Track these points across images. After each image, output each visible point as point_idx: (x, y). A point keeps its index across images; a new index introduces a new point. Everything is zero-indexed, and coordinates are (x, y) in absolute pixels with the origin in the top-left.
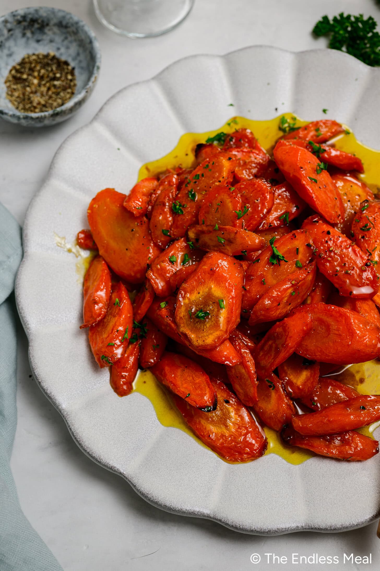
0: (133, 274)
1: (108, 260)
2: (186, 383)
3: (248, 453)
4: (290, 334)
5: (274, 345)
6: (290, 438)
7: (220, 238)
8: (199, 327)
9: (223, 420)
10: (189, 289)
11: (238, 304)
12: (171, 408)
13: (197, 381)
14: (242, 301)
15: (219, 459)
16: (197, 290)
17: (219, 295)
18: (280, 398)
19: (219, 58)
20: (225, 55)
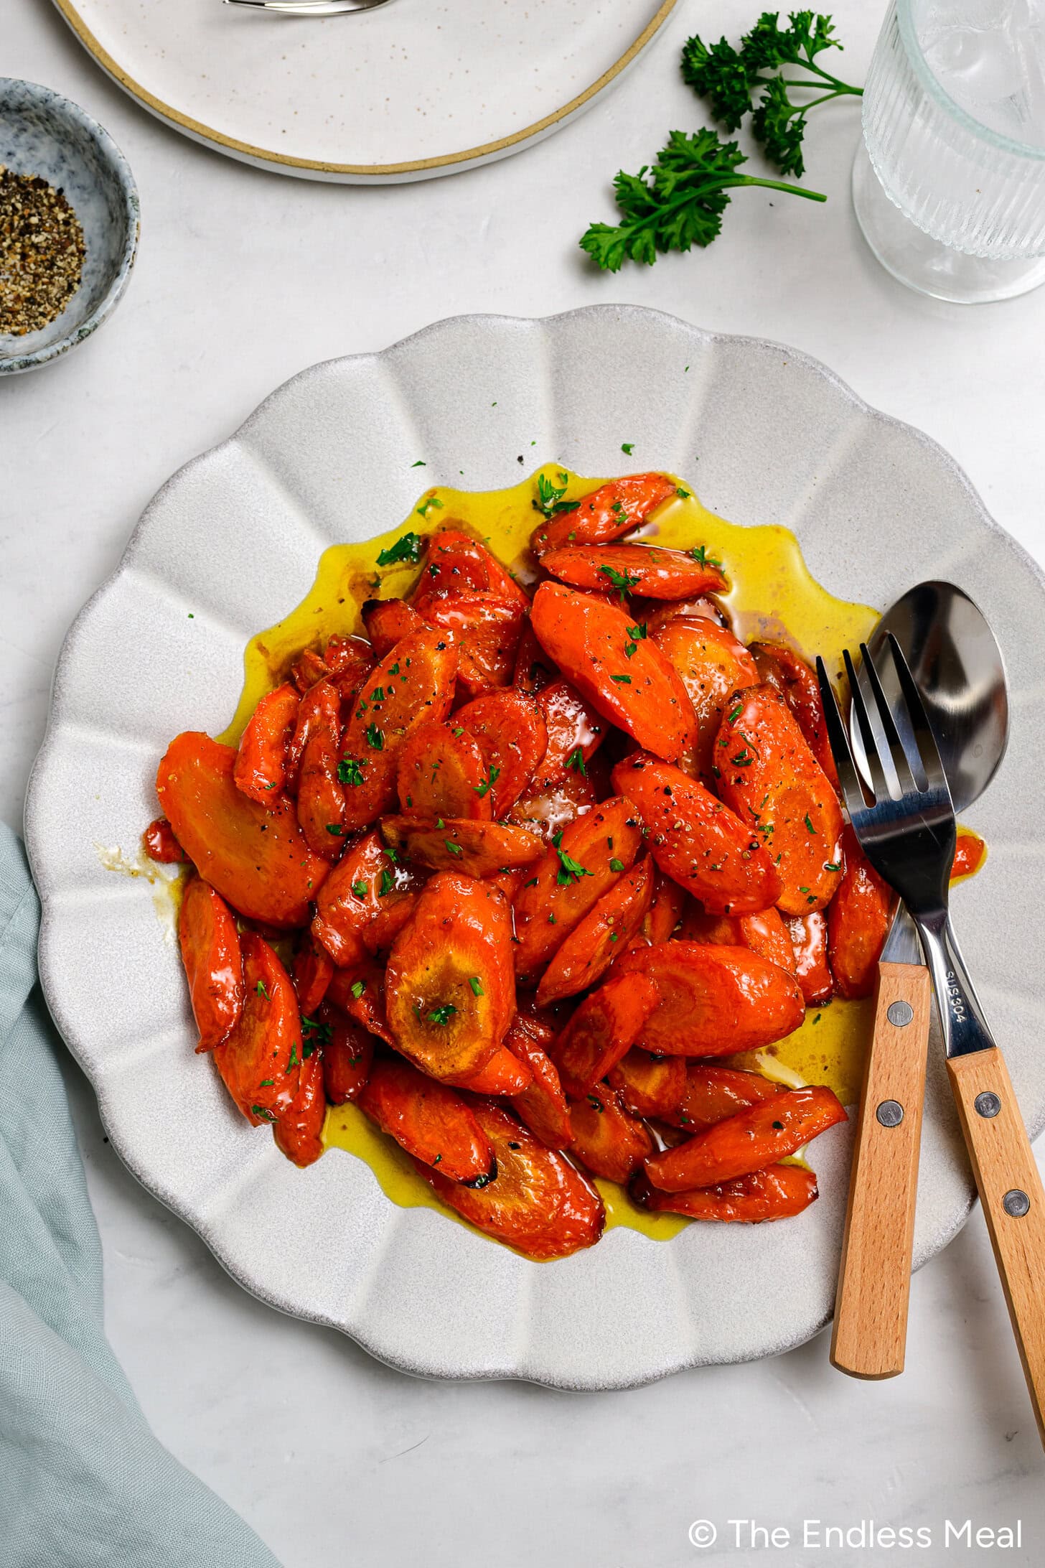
0: (281, 918)
1: (224, 890)
2: (428, 1132)
3: (570, 1240)
4: (617, 1020)
5: (590, 1041)
6: (646, 1196)
7: (451, 845)
8: (438, 1036)
9: (515, 1184)
10: (406, 964)
11: (508, 980)
12: (407, 1173)
13: (451, 1125)
14: (515, 965)
15: (517, 1257)
16: (421, 963)
17: (468, 969)
18: (616, 1127)
19: (373, 360)
20: (386, 351)
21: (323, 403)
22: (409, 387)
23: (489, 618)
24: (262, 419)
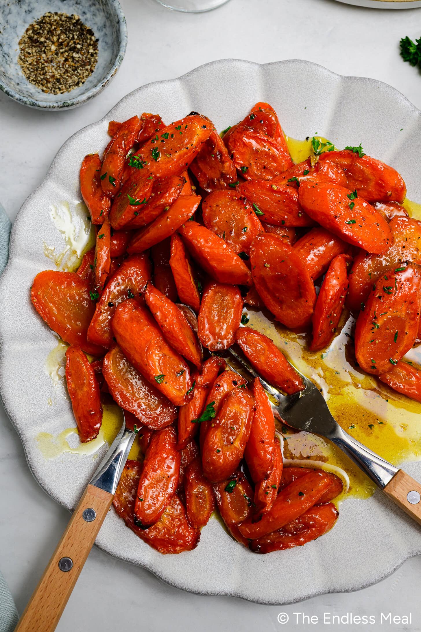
19: (257, 67)
20: (264, 65)
21: (226, 77)
22: (268, 85)
23: (266, 150)
24: (195, 75)
